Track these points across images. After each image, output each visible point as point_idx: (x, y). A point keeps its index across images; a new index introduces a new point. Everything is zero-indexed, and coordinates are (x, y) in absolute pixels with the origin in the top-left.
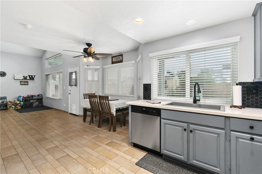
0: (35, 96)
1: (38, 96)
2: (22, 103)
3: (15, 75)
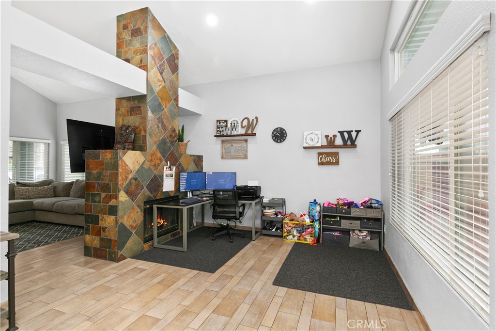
0: (356, 205)
2: (317, 226)
3: (306, 133)
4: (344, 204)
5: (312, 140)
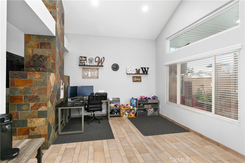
0: (149, 98)
1: (154, 98)
2: (136, 108)
3: (128, 67)
4: (145, 98)
5: (131, 70)
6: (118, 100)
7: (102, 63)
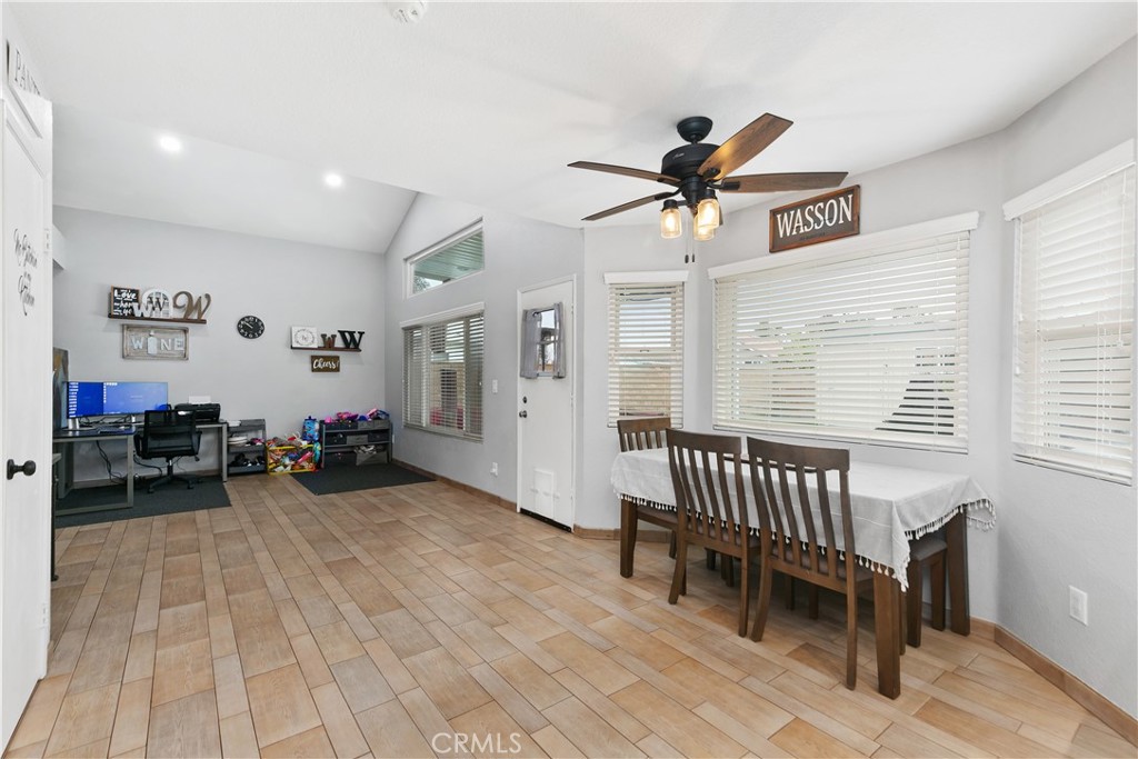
0: (363, 418)
1: (375, 417)
2: (318, 447)
3: (295, 330)
4: (349, 418)
5: (305, 338)
6: (259, 425)
7: (201, 314)
